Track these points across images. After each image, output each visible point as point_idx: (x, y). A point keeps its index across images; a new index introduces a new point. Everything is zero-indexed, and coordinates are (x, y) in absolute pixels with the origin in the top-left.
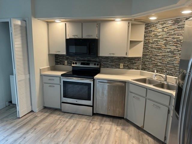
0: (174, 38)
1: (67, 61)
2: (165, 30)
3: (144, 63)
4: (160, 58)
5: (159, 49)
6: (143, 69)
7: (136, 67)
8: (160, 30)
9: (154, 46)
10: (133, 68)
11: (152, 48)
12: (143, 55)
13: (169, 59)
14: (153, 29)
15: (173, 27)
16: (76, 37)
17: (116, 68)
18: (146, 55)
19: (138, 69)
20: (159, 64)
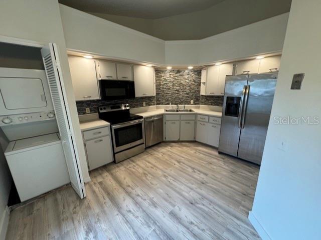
0: (178, 82)
1: (89, 108)
2: (172, 76)
3: (158, 100)
4: (170, 95)
5: (169, 89)
6: (158, 104)
7: (152, 104)
8: (168, 76)
9: (164, 87)
10: (151, 105)
11: (163, 88)
12: (156, 94)
13: (176, 95)
14: (162, 74)
15: (177, 75)
16: (111, 79)
17: (141, 106)
18: (159, 94)
19: (154, 105)
20: (170, 99)
